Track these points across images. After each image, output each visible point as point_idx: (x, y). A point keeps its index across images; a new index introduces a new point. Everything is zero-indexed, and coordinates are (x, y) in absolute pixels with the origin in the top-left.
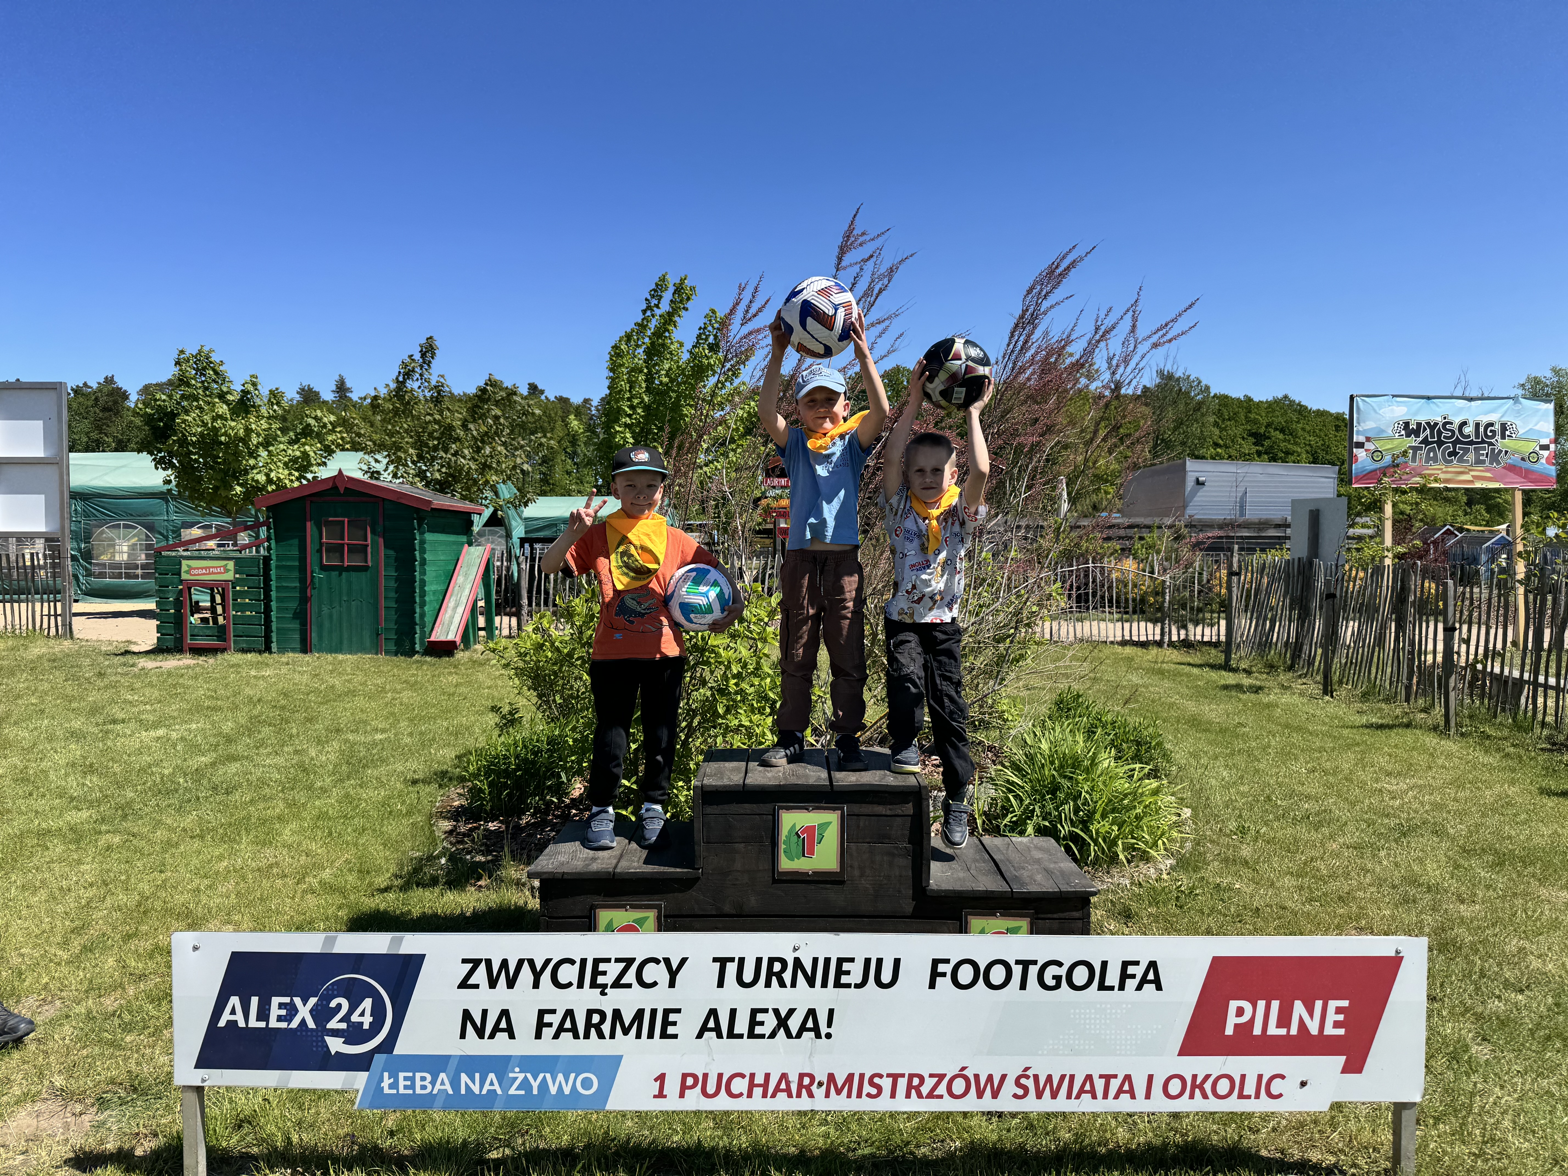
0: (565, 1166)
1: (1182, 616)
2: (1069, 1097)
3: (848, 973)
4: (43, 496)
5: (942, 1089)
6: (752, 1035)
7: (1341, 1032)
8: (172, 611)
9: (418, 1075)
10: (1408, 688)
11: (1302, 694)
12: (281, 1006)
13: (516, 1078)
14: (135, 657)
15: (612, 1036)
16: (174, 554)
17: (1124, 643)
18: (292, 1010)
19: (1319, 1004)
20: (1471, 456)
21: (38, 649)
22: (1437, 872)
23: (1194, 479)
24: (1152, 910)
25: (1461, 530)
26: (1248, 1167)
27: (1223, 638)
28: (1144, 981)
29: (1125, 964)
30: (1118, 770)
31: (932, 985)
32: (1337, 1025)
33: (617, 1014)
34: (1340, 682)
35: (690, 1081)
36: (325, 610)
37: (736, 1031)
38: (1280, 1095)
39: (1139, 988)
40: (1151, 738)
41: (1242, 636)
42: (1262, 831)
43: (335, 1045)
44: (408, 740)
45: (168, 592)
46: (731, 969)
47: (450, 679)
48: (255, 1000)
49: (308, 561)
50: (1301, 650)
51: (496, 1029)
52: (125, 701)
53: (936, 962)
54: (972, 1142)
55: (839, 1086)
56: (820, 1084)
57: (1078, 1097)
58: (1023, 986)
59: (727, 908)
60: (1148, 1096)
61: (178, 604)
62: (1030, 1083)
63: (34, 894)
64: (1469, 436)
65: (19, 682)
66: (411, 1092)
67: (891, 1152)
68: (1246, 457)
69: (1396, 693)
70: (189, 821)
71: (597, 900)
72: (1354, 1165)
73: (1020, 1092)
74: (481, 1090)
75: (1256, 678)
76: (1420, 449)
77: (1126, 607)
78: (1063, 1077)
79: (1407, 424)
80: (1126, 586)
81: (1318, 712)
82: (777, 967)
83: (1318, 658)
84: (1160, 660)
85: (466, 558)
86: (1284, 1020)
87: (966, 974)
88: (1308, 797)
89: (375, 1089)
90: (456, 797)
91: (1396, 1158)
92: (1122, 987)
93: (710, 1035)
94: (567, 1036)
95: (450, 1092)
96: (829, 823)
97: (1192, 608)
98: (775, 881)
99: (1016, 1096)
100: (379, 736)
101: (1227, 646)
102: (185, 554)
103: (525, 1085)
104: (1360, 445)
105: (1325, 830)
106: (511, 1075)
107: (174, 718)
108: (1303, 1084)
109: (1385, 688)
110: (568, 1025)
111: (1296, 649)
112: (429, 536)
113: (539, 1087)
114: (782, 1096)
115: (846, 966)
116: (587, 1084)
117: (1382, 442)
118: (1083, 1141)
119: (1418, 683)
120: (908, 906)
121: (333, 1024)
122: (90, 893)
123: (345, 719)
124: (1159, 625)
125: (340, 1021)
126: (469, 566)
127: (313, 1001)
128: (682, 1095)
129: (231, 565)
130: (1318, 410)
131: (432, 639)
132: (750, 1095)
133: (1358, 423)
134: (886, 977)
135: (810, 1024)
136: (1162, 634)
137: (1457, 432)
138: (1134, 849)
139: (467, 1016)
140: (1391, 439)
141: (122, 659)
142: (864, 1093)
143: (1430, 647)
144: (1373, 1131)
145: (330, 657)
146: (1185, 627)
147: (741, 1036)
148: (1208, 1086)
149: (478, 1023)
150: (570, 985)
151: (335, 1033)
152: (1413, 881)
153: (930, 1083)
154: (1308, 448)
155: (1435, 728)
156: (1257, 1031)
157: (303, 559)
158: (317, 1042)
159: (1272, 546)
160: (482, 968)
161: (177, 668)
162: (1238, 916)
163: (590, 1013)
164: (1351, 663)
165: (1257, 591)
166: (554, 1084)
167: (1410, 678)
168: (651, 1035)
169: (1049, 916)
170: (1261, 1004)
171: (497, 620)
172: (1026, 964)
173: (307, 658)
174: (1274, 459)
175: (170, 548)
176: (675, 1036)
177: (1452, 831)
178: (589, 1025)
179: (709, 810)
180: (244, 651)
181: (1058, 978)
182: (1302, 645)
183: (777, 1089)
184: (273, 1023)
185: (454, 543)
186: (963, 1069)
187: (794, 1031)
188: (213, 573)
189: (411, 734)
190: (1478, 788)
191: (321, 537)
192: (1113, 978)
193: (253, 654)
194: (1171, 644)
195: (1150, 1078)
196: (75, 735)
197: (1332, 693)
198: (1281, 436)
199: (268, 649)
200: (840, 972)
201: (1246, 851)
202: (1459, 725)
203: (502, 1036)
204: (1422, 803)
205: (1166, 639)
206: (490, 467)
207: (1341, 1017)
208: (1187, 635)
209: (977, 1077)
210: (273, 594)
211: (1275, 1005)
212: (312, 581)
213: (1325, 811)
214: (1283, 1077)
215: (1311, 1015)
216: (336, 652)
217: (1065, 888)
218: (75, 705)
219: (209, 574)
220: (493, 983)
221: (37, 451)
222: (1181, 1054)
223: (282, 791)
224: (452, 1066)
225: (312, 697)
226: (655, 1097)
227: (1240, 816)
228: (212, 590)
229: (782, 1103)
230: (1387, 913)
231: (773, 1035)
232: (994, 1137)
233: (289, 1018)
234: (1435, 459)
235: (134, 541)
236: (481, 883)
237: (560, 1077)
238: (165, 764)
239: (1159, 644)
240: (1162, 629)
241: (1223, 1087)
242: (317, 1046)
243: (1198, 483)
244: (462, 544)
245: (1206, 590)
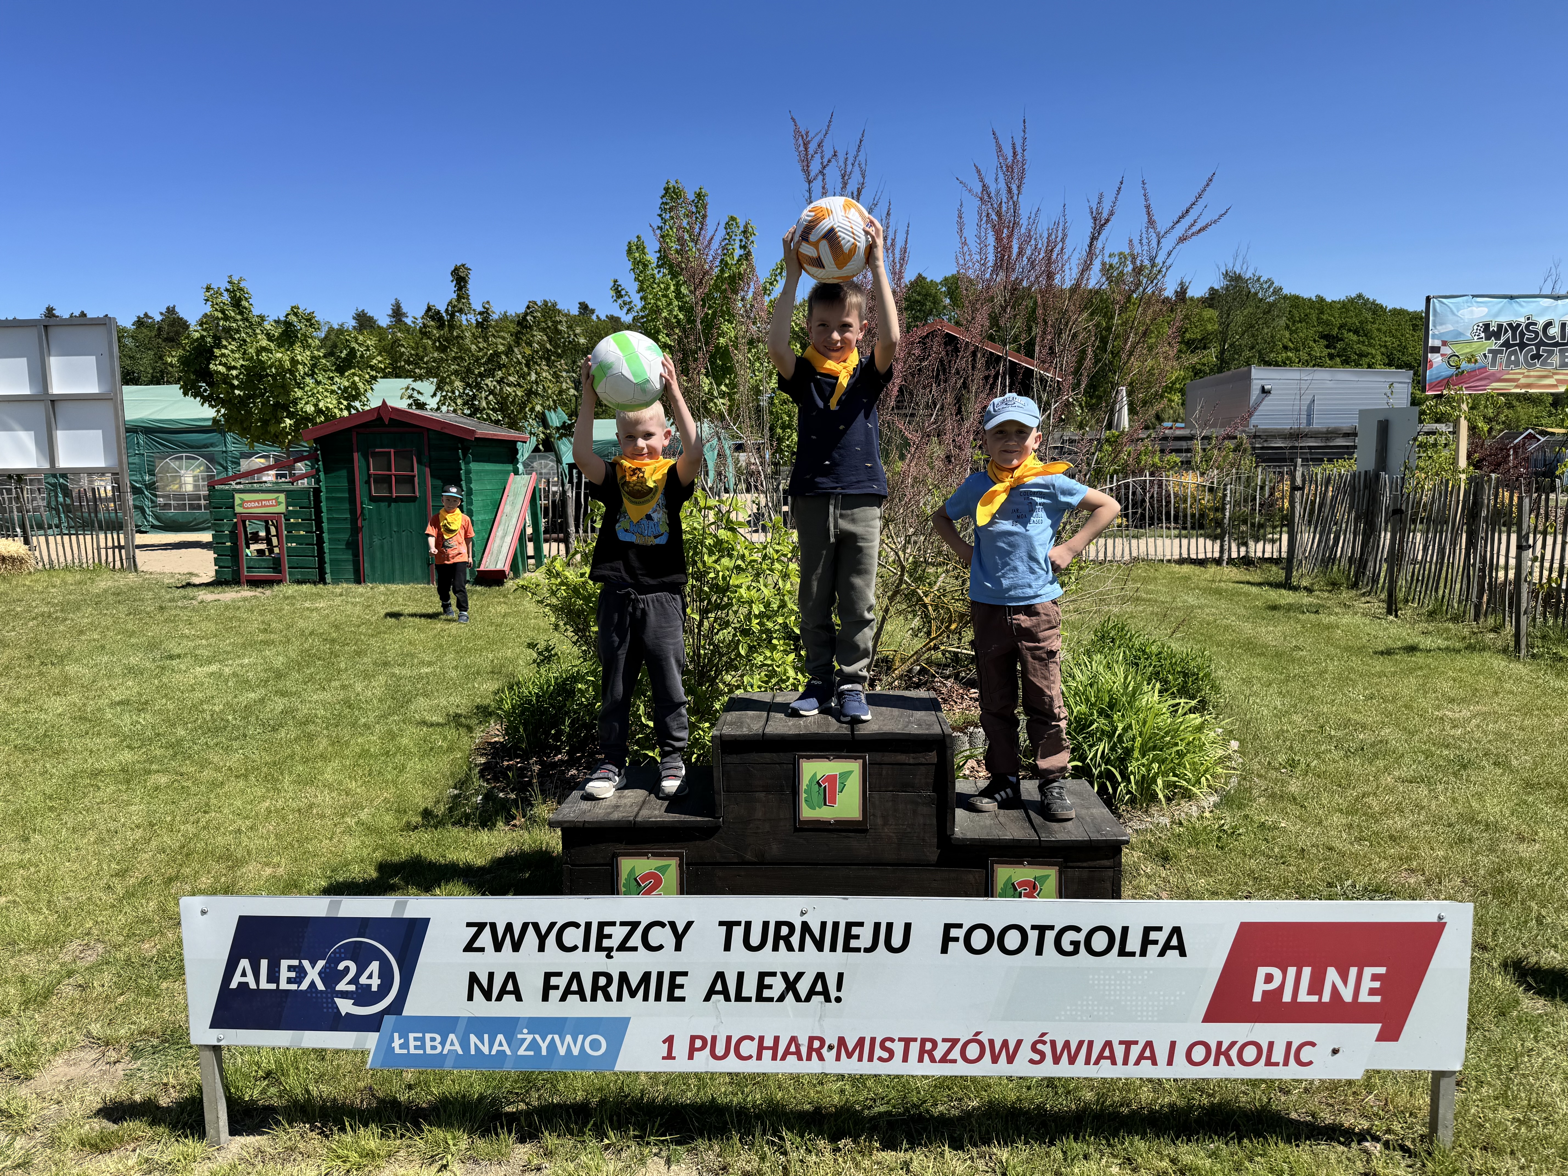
0: (576, 1124)
1: (1242, 532)
2: (1087, 1062)
3: (857, 937)
4: (100, 432)
5: (955, 1054)
6: (760, 998)
7: (1377, 999)
8: (228, 544)
9: (428, 1036)
10: (1478, 607)
11: (1365, 615)
12: (290, 968)
13: (524, 1040)
14: (195, 589)
15: (620, 998)
16: (227, 487)
17: (1181, 561)
18: (301, 973)
19: (1353, 971)
20: (1556, 359)
21: (104, 583)
22: (1497, 809)
23: (1259, 387)
24: (1192, 851)
25: (1544, 433)
26: (1275, 1132)
27: (1284, 555)
28: (1167, 947)
29: (1147, 930)
30: (1161, 706)
31: (944, 950)
32: (1372, 992)
33: (623, 977)
34: (1407, 601)
35: (698, 1043)
36: (376, 541)
37: (744, 994)
38: (1311, 1063)
39: (1162, 954)
40: (1199, 669)
41: (1304, 553)
42: (1313, 764)
43: (345, 1006)
44: (454, 674)
45: (223, 525)
46: (738, 933)
47: (499, 609)
48: (264, 963)
49: (357, 492)
50: (1365, 568)
51: (503, 992)
52: (183, 636)
53: (948, 927)
54: (990, 1102)
55: (850, 1049)
56: (831, 1047)
57: (1097, 1062)
58: (1039, 952)
59: (749, 857)
60: (1170, 1062)
61: (234, 536)
62: (1047, 1049)
63: (83, 836)
64: (1554, 338)
65: (83, 616)
66: (421, 1052)
67: (907, 1110)
68: (1317, 363)
69: (1464, 612)
70: (234, 760)
71: (620, 848)
72: (1389, 1131)
73: (1037, 1057)
74: (490, 1050)
75: (1318, 597)
76: (1501, 352)
77: (1185, 522)
78: (1081, 1043)
79: (1487, 326)
80: (1185, 501)
81: (1381, 634)
82: (785, 931)
83: (1382, 574)
84: (1218, 578)
85: (513, 486)
86: (1316, 987)
87: (979, 939)
88: (1364, 727)
89: (386, 1048)
90: (495, 732)
91: (1433, 1125)
92: (1143, 953)
93: (718, 998)
94: (573, 999)
95: (460, 1052)
96: (851, 772)
97: (1253, 525)
98: (796, 830)
99: (1032, 1061)
100: (426, 670)
101: (1288, 563)
102: (238, 487)
103: (534, 1045)
104: (1436, 350)
105: (1380, 763)
106: (519, 1036)
107: (228, 653)
108: (1335, 1052)
109: (1453, 607)
110: (574, 987)
111: (1360, 564)
112: (474, 466)
113: (548, 1047)
114: (792, 1059)
115: (855, 931)
116: (595, 1045)
117: (1460, 346)
118: (1104, 1102)
119: (1488, 603)
120: (933, 854)
121: (342, 986)
122: (139, 833)
123: (392, 652)
124: (1218, 542)
125: (349, 983)
126: (516, 495)
127: (321, 964)
128: (691, 1057)
129: (282, 497)
130: (1395, 309)
131: (482, 568)
132: (759, 1057)
133: (1434, 326)
134: (897, 941)
135: (819, 988)
136: (1222, 551)
137: (1541, 333)
138: (1176, 787)
139: (473, 978)
140: (1469, 342)
141: (183, 592)
142: (876, 1057)
143: (1502, 561)
144: (1411, 1094)
145: (382, 588)
146: (1246, 544)
147: (749, 999)
148: (1233, 1053)
149: (485, 985)
150: (575, 948)
151: (344, 995)
152: (1471, 819)
153: (942, 1048)
154: (1383, 350)
155: (1505, 651)
156: (1287, 997)
157: (352, 490)
158: (327, 1003)
159: (1340, 456)
160: (487, 931)
161: (233, 601)
162: (1282, 857)
163: (596, 976)
164: (1418, 580)
165: (1322, 505)
166: (562, 1045)
167: (1480, 596)
168: (658, 998)
169: (1079, 864)
170: (1292, 971)
171: (546, 547)
172: (1042, 930)
173: (361, 589)
174: (1346, 362)
175: (223, 482)
176: (682, 999)
177: (1515, 763)
178: (595, 987)
179: (729, 759)
180: (299, 582)
181: (1076, 944)
182: (1367, 561)
183: (787, 1052)
184: (284, 985)
185: (500, 472)
186: (978, 1034)
187: (803, 995)
188: (265, 506)
189: (456, 668)
190: (1548, 716)
191: (369, 469)
192: (1134, 943)
193: (308, 585)
194: (1231, 561)
195: (1173, 1044)
196: (131, 671)
197: (1396, 611)
198: (1355, 338)
199: (323, 580)
200: (848, 937)
201: (1294, 787)
202: (1530, 646)
203: (509, 999)
204: (1485, 732)
205: (1226, 556)
206: (536, 394)
207: (1377, 985)
208: (1247, 552)
209: (992, 1042)
210: (325, 525)
211: (1307, 971)
212: (362, 512)
213: (1381, 741)
214: (1313, 1044)
215: (1345, 982)
216: (389, 582)
217: (1095, 837)
218: (133, 640)
219: (262, 507)
220: (498, 947)
221: (92, 388)
222: (1205, 1020)
223: (327, 728)
224: (461, 1027)
225: (363, 629)
226: (664, 1058)
227: (1291, 748)
228: (267, 522)
229: (792, 1066)
230: (1441, 853)
231: (781, 998)
232: (1013, 1097)
233: (298, 980)
234: (1517, 364)
235: (197, 472)
236: (516, 822)
237: (569, 1038)
238: (216, 701)
239: (1218, 562)
240: (1222, 547)
241: (1250, 1054)
242: (328, 1008)
243: (1264, 391)
244: (508, 473)
245: (1268, 505)
